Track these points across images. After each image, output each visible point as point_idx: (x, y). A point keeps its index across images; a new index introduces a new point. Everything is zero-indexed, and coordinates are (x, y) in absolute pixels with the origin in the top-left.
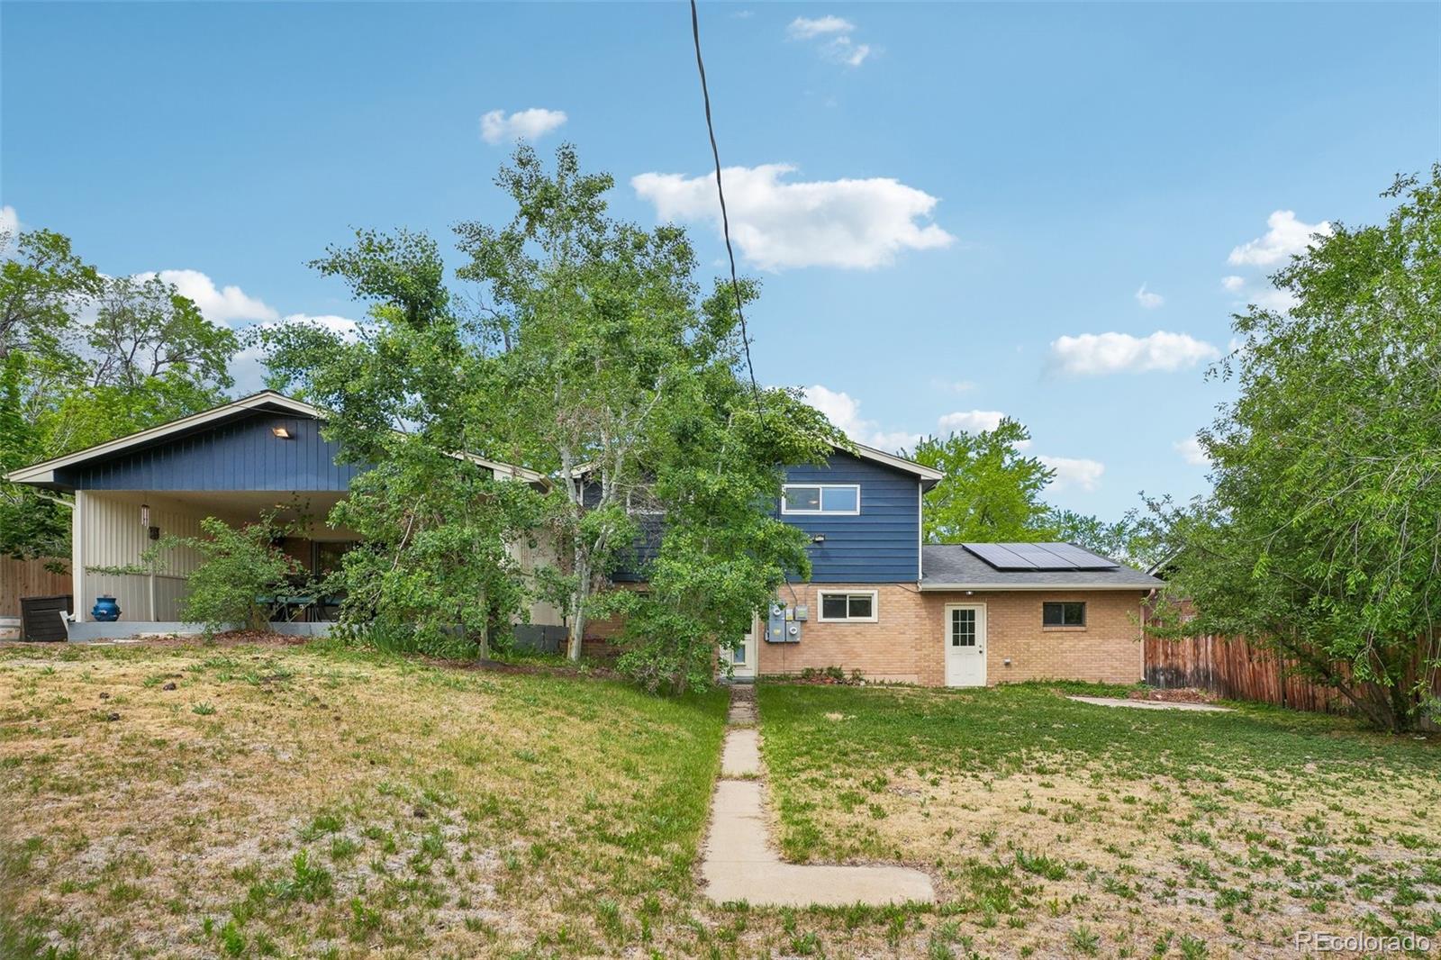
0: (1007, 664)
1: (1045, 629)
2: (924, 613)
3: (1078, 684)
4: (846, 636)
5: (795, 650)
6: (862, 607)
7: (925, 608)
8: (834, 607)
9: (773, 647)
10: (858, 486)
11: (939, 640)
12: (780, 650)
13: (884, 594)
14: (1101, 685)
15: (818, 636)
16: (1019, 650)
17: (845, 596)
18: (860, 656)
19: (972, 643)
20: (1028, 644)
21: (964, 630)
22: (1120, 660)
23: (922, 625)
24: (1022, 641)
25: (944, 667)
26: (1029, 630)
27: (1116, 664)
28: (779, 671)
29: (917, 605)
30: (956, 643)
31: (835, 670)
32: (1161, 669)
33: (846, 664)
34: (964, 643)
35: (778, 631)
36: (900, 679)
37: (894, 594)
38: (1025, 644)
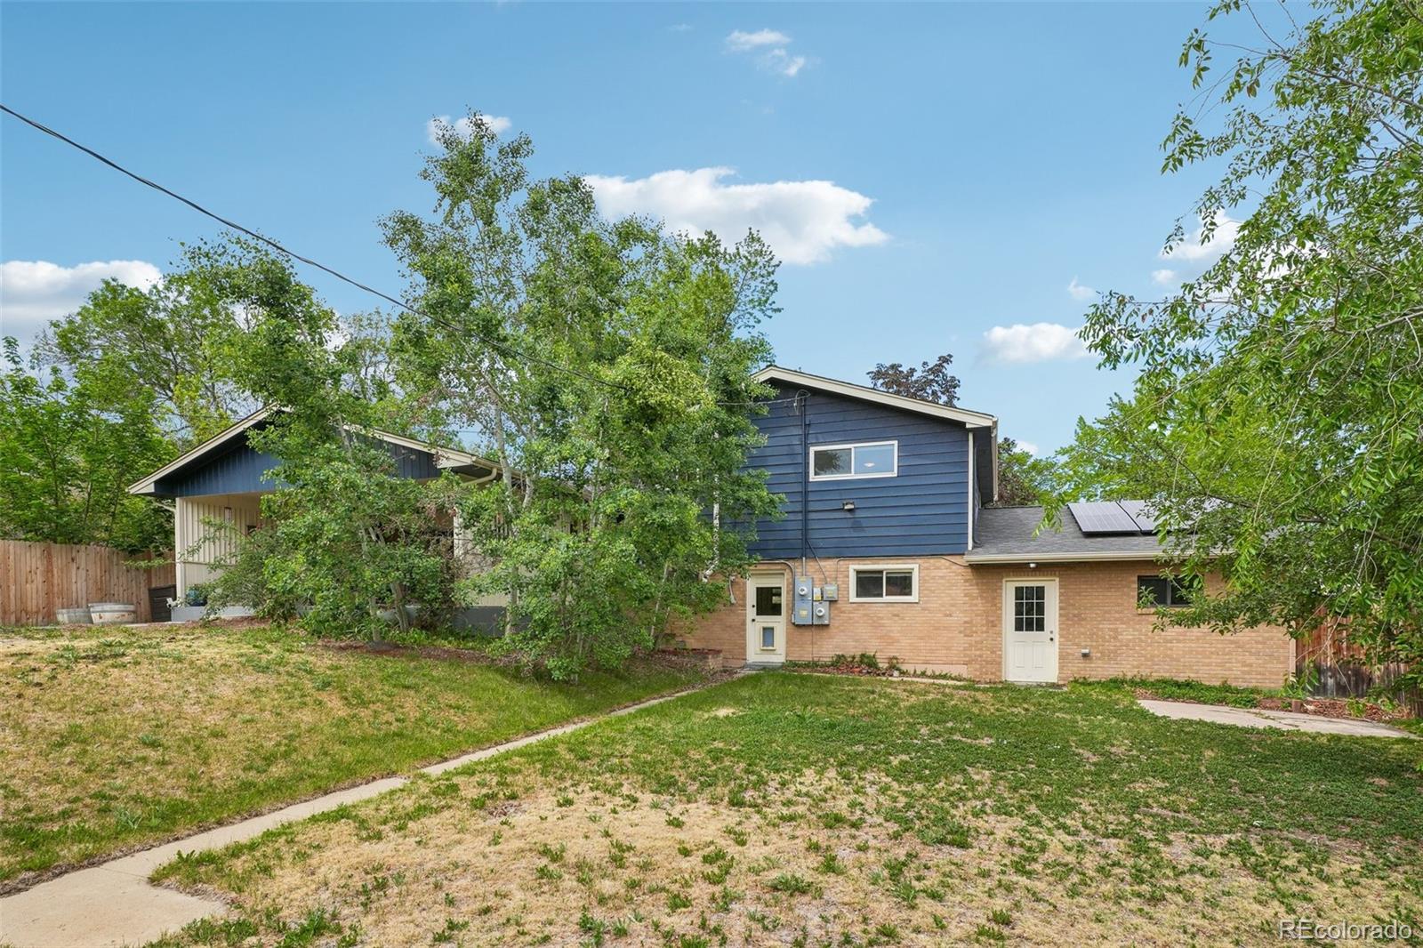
0: (1085, 656)
1: (1140, 611)
2: (975, 591)
3: (1188, 684)
4: (882, 618)
5: (825, 633)
6: (901, 584)
7: (977, 584)
8: (869, 584)
9: (801, 630)
10: (896, 443)
11: (994, 623)
12: (808, 634)
13: (927, 569)
14: (1226, 688)
15: (850, 618)
16: (1103, 638)
17: (881, 572)
18: (898, 641)
19: (1040, 627)
20: (1115, 630)
21: (1029, 612)
22: (1257, 654)
23: (971, 605)
24: (1106, 626)
25: (1000, 657)
26: (1117, 612)
27: (1252, 660)
28: (807, 657)
29: (966, 581)
30: (1019, 627)
31: (868, 657)
32: (1330, 669)
33: (881, 651)
34: (1030, 628)
35: (804, 613)
36: (945, 670)
37: (939, 568)
38: (1110, 630)
